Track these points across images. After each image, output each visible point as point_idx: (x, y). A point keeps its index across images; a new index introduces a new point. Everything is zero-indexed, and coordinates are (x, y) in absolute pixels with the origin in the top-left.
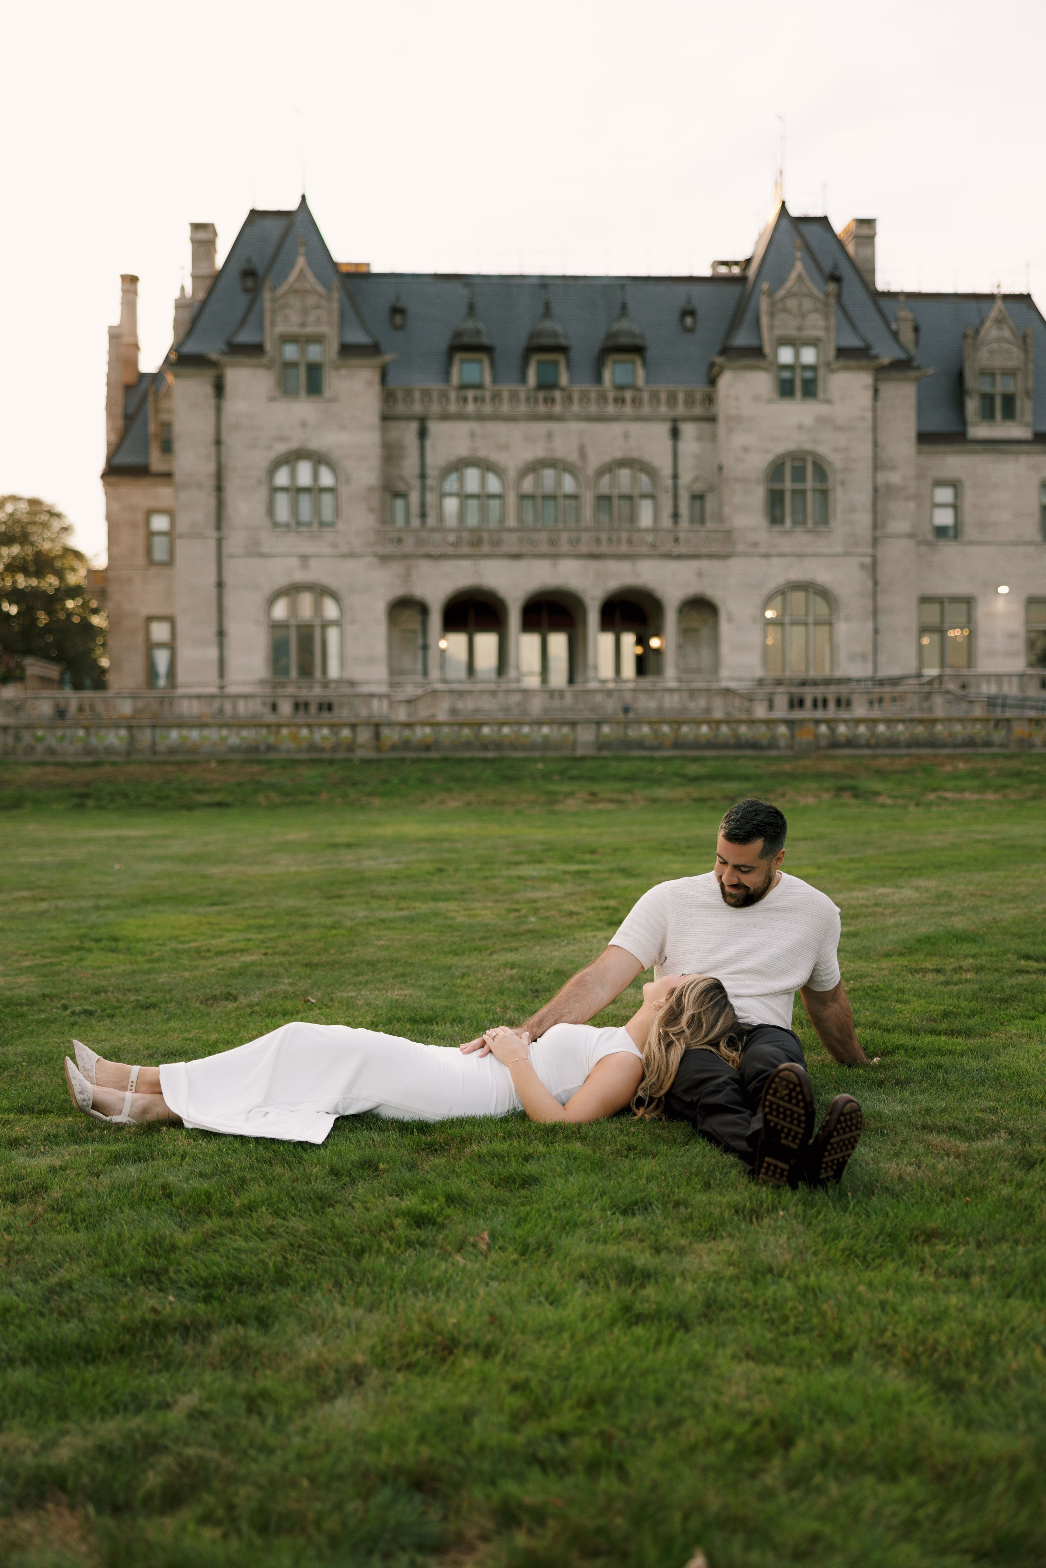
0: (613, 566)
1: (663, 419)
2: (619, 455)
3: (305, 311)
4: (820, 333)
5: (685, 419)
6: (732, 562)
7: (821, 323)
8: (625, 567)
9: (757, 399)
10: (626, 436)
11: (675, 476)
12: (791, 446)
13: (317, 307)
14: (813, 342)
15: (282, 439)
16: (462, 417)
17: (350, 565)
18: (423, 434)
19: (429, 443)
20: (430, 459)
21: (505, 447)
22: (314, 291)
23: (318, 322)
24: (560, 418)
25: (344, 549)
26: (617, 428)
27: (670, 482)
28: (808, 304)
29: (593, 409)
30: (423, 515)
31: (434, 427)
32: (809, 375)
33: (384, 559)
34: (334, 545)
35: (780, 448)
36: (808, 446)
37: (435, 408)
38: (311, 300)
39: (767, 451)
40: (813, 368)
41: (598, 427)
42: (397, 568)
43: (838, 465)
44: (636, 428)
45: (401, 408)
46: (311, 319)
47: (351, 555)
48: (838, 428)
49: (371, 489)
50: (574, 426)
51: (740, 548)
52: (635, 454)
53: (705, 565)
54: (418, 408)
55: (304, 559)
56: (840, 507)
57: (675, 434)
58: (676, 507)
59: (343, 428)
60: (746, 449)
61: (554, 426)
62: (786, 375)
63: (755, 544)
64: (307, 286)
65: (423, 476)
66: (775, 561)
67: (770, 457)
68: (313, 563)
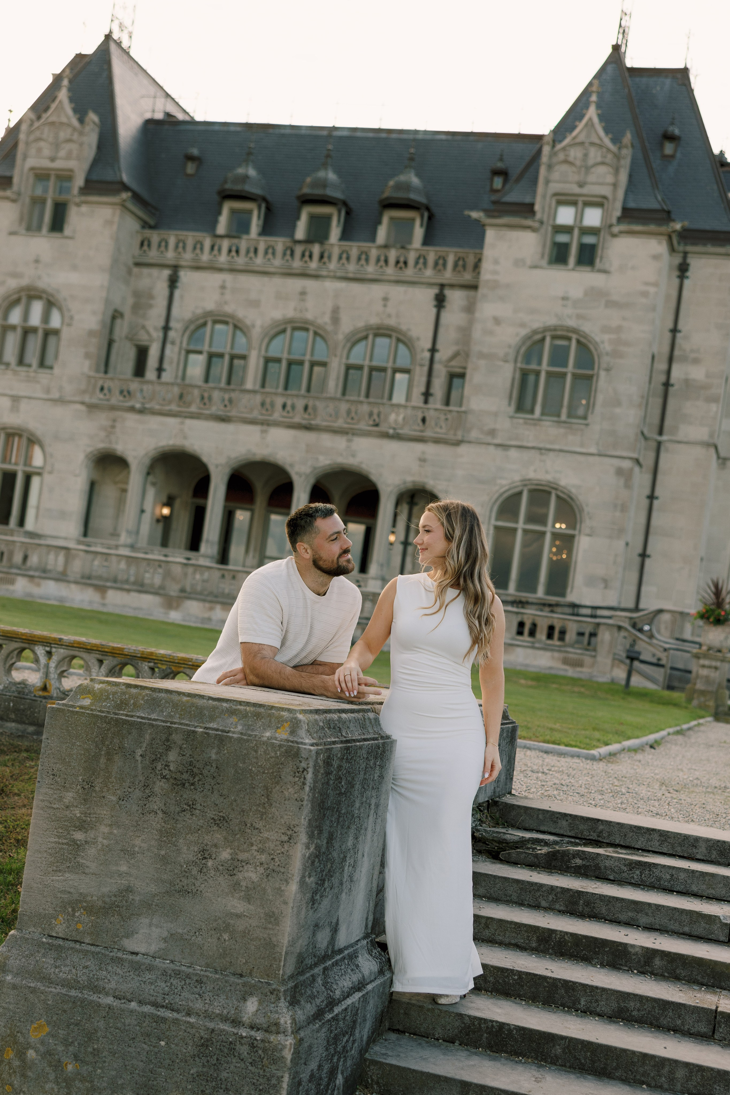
0: (327, 440)
1: (431, 285)
2: (374, 321)
3: (57, 146)
4: (606, 191)
5: (452, 286)
6: (462, 449)
7: (610, 179)
8: (340, 442)
9: (518, 263)
10: (386, 299)
11: (433, 350)
12: (552, 321)
13: (69, 141)
14: (599, 202)
15: (15, 275)
16: (212, 268)
17: (58, 411)
18: (173, 282)
19: (177, 293)
20: (175, 311)
21: (255, 304)
22: (69, 125)
23: (68, 157)
24: (316, 277)
25: (55, 394)
26: (377, 291)
27: (427, 355)
28: (594, 155)
29: (352, 267)
30: (160, 370)
31: (185, 276)
32: (589, 240)
33: (92, 407)
34: (48, 391)
35: (537, 322)
36: (571, 323)
37: (188, 256)
38: (63, 135)
39: (523, 325)
40: (594, 231)
41: (356, 288)
42: (103, 419)
43: (607, 348)
44: (397, 292)
45: (153, 255)
46: (62, 153)
47: (61, 401)
48: (611, 304)
49: (91, 333)
50: (330, 285)
51: (474, 434)
52: (392, 322)
53: (430, 449)
54: (170, 255)
55: (16, 399)
56: (600, 398)
57: (440, 301)
58: (429, 384)
59: (74, 268)
60: (497, 321)
61: (309, 284)
62: (562, 238)
63: (492, 432)
64: (64, 120)
65: (166, 328)
66: (513, 453)
67: (524, 332)
68: (24, 405)
